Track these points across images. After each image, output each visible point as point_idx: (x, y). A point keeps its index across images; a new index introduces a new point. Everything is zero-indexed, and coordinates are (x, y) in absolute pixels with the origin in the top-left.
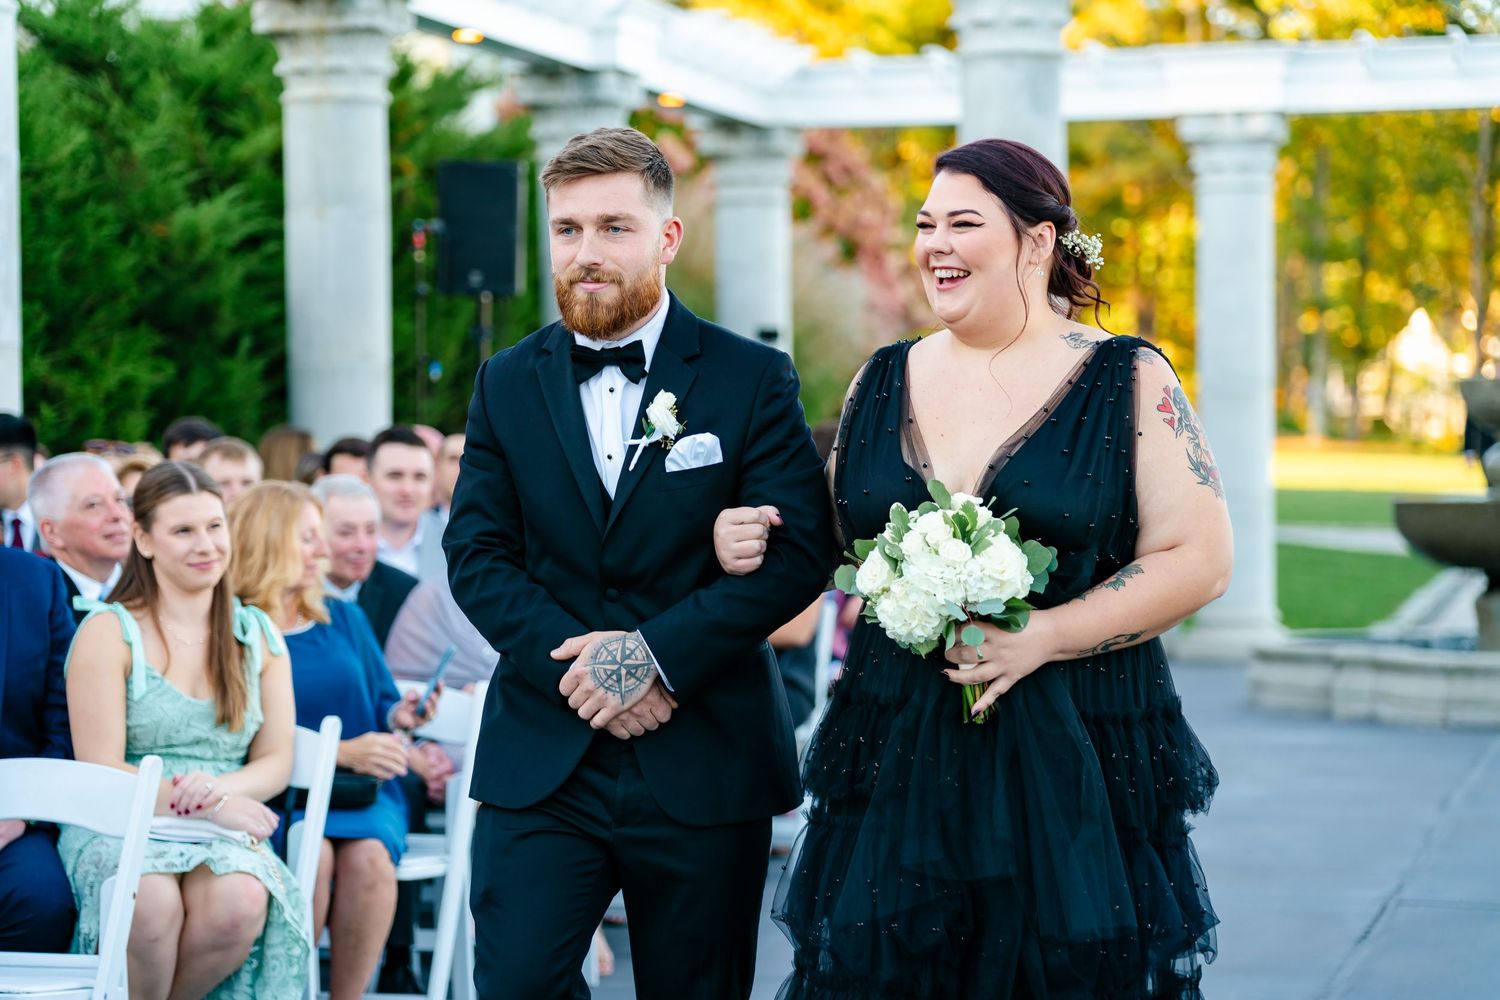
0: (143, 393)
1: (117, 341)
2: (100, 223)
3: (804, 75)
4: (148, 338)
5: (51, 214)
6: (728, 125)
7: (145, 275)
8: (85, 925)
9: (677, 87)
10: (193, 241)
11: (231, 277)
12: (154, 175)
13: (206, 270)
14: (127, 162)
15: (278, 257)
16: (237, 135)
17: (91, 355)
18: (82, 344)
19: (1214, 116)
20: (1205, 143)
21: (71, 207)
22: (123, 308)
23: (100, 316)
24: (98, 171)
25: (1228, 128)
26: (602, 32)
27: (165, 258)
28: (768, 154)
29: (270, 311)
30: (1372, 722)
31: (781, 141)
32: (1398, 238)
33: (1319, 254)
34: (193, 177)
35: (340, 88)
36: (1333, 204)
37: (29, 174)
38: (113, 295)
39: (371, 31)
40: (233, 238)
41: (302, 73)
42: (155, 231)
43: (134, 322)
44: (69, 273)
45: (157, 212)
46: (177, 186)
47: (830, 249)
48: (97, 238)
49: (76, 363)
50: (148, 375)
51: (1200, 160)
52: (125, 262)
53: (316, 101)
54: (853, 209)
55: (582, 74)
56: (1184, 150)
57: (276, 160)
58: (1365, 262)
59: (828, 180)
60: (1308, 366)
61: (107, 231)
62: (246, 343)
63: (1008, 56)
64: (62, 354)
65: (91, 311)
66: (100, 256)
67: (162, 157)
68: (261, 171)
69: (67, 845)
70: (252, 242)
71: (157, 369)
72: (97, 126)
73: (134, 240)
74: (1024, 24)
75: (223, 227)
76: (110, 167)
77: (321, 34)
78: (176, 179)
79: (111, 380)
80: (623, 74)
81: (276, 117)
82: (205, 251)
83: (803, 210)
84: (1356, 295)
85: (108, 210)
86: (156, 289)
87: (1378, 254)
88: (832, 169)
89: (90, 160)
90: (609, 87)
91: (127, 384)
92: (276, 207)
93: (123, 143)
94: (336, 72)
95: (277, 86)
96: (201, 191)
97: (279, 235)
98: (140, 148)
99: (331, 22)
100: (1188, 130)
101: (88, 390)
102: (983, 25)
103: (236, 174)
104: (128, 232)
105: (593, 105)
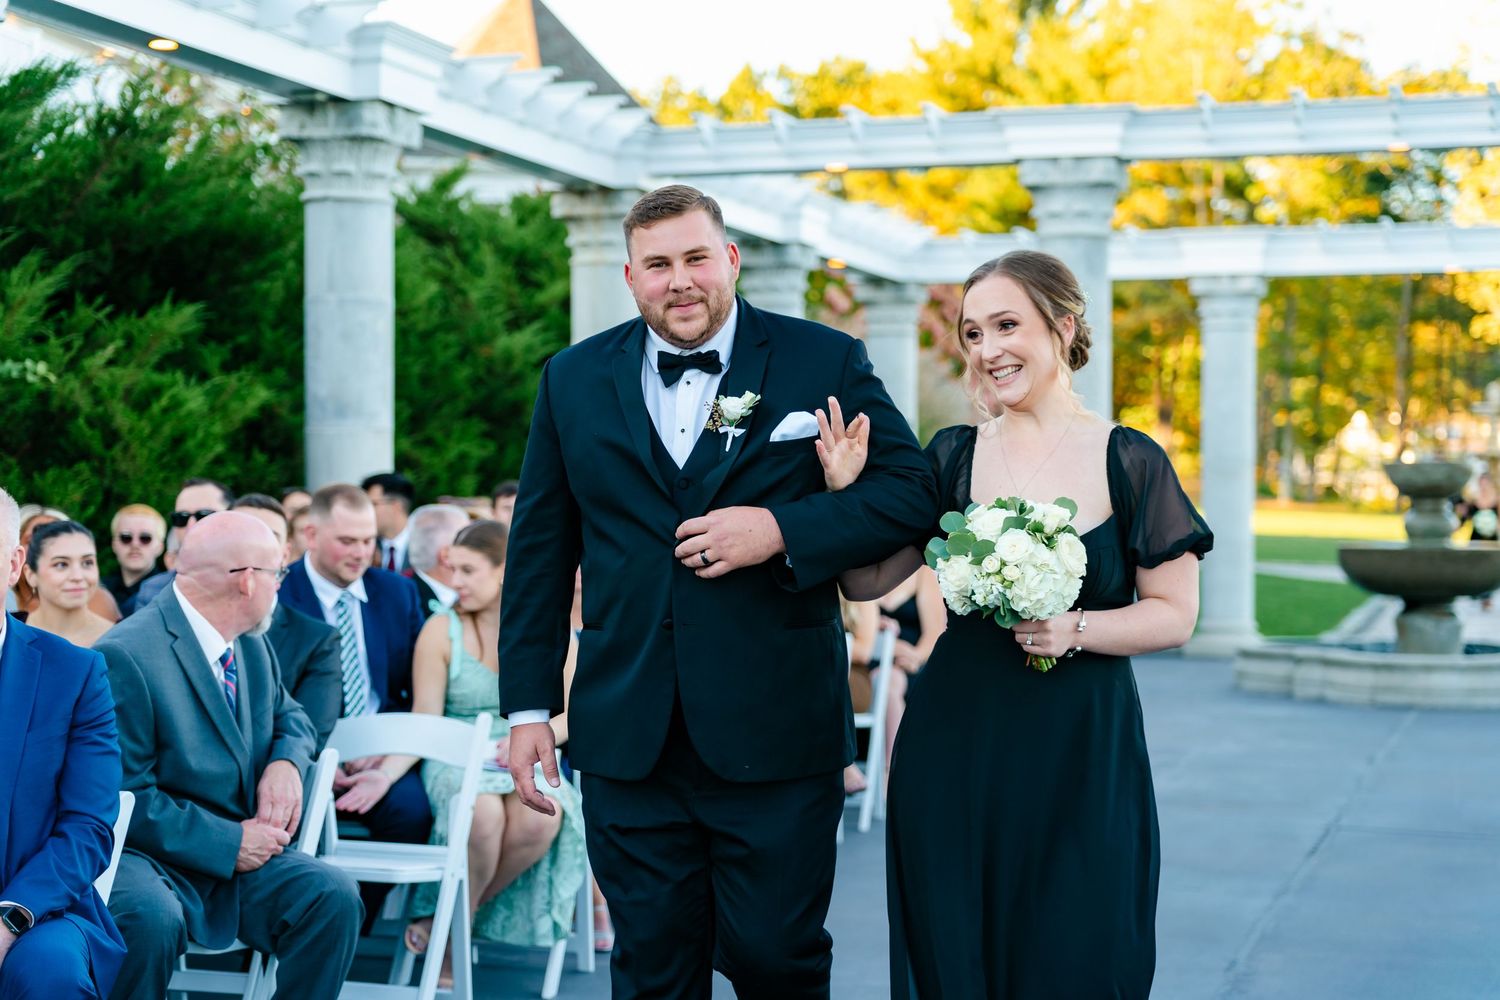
0: (473, 463)
1: (457, 427)
2: (447, 346)
3: (928, 246)
4: (478, 426)
5: (414, 342)
6: (876, 281)
7: (476, 382)
9: (841, 254)
10: (508, 359)
12: (483, 315)
13: (517, 379)
14: (466, 305)
16: (539, 286)
17: (439, 436)
18: (433, 429)
19: (1215, 278)
20: (1209, 296)
21: (426, 336)
22: (461, 405)
23: (446, 410)
24: (446, 311)
25: (1224, 286)
26: (791, 216)
27: (490, 371)
28: (903, 302)
30: (1321, 701)
31: (912, 292)
32: (1345, 361)
33: (1288, 371)
34: (509, 315)
35: (610, 255)
36: (1300, 336)
37: (401, 313)
38: (453, 396)
40: (534, 358)
41: (585, 245)
42: (483, 352)
43: (468, 414)
44: (426, 381)
45: (485, 339)
46: (499, 322)
47: (946, 367)
48: (444, 356)
49: (429, 442)
50: (479, 451)
51: (1205, 308)
52: (463, 373)
53: (594, 264)
55: (776, 246)
56: (1194, 302)
57: (566, 304)
58: (1321, 376)
59: (944, 319)
60: (1279, 450)
61: (453, 351)
63: (1071, 237)
64: (419, 436)
65: (439, 406)
66: (446, 370)
67: (489, 302)
68: (554, 311)
71: (483, 447)
72: (445, 281)
73: (469, 358)
74: (1082, 215)
75: (529, 349)
76: (454, 308)
77: (597, 219)
78: (499, 317)
79: (452, 452)
80: (804, 246)
81: (566, 274)
82: (517, 367)
83: (927, 340)
84: (1314, 399)
85: (452, 338)
86: (483, 392)
87: (1330, 371)
88: (947, 311)
89: (439, 305)
90: (794, 255)
91: (463, 457)
93: (462, 292)
94: (606, 244)
95: (567, 253)
96: (514, 325)
98: (475, 295)
99: (605, 210)
100: (1197, 287)
101: (436, 460)
102: (1054, 216)
103: (538, 313)
104: (465, 353)
105: (783, 267)
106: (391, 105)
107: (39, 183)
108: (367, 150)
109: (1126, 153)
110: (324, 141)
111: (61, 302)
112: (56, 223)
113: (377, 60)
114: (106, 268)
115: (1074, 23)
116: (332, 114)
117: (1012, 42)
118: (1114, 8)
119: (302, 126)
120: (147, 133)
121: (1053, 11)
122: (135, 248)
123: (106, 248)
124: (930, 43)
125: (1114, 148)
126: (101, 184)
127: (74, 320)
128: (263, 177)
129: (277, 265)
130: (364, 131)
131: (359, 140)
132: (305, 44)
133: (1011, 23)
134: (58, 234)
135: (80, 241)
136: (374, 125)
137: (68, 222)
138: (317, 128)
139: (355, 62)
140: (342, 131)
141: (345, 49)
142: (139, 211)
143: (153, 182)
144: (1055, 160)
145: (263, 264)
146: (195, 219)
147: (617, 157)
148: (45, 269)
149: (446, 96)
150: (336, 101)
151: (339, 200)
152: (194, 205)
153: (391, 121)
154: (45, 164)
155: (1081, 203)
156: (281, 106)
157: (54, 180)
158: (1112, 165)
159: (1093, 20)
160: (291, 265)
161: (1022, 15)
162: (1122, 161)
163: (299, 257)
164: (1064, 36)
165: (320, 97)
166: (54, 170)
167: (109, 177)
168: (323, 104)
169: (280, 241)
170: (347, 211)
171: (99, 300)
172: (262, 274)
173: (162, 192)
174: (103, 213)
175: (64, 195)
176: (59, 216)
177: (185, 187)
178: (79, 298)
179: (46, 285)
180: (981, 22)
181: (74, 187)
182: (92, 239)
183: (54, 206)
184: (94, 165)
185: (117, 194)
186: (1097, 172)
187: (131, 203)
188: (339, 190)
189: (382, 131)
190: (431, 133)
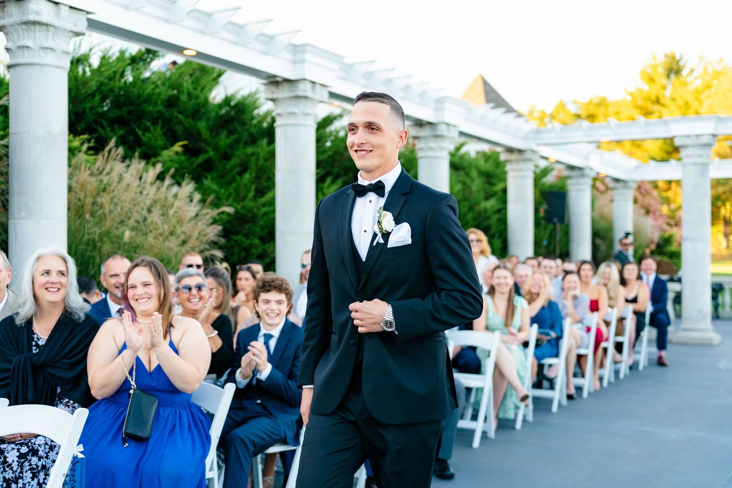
2: (465, 206)
3: (637, 167)
6: (617, 180)
7: (475, 219)
8: (483, 369)
9: (604, 171)
10: (485, 210)
11: (494, 218)
12: (476, 195)
13: (488, 218)
14: (470, 192)
15: (506, 214)
16: (494, 185)
24: (464, 194)
26: (586, 158)
27: (479, 215)
28: (627, 188)
29: (502, 227)
31: (630, 184)
34: (485, 195)
35: (522, 173)
39: (530, 160)
40: (495, 210)
41: (513, 170)
42: (477, 208)
45: (477, 204)
46: (482, 197)
47: (642, 211)
48: (464, 210)
52: (470, 216)
53: (516, 177)
54: (648, 201)
55: (580, 169)
57: (505, 191)
59: (641, 193)
61: (467, 208)
62: (497, 235)
63: (696, 164)
67: (478, 191)
68: (500, 194)
69: (478, 351)
70: (499, 211)
72: (464, 183)
74: (700, 156)
75: (492, 207)
76: (467, 193)
77: (517, 161)
78: (482, 195)
80: (591, 169)
81: (505, 180)
82: (488, 213)
83: (636, 201)
85: (467, 203)
86: (477, 222)
88: (643, 191)
89: (462, 192)
90: (587, 172)
92: (504, 201)
93: (469, 188)
94: (521, 170)
95: (506, 173)
96: (487, 198)
97: (505, 209)
98: (473, 188)
99: (519, 158)
102: (689, 156)
103: (494, 194)
104: (471, 209)
105: (583, 176)
106: (448, 124)
107: (330, 153)
108: (440, 140)
109: (716, 132)
110: (425, 137)
112: (335, 167)
113: (443, 109)
115: (689, 79)
116: (428, 128)
117: (664, 88)
118: (705, 72)
119: (418, 132)
121: (680, 74)
124: (632, 89)
125: (711, 131)
130: (439, 133)
131: (437, 136)
132: (419, 104)
133: (664, 80)
134: (336, 170)
135: (342, 173)
136: (443, 131)
138: (424, 132)
139: (436, 110)
140: (431, 134)
141: (433, 106)
144: (688, 136)
147: (525, 138)
148: (333, 182)
149: (466, 120)
150: (430, 123)
151: (431, 157)
153: (448, 130)
154: (330, 148)
155: (698, 151)
158: (711, 137)
159: (697, 78)
161: (668, 77)
162: (714, 136)
164: (685, 84)
165: (424, 123)
168: (425, 125)
170: (433, 160)
175: (337, 157)
180: (651, 80)
183: (334, 161)
186: (705, 140)
188: (430, 154)
189: (445, 133)
190: (462, 134)
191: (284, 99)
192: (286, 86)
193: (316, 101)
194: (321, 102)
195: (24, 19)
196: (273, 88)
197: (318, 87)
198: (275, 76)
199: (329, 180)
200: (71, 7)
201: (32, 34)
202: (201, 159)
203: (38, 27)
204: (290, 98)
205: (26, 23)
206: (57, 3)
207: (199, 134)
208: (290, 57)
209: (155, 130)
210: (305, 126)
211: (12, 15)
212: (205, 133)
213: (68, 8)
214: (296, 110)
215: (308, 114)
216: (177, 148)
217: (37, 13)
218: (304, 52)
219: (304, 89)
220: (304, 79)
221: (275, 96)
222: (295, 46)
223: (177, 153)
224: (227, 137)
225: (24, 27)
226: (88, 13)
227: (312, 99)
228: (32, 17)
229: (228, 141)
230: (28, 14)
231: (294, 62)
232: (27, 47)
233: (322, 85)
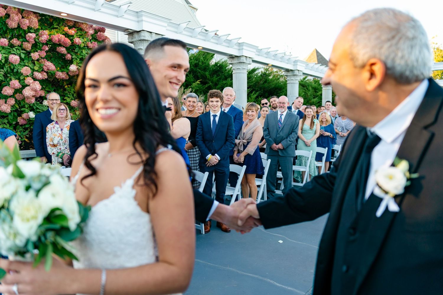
14: (308, 96)
15: (321, 103)
16: (318, 92)
45: (310, 100)
57: (321, 95)
68: (320, 95)
70: (319, 102)
72: (305, 92)
73: (308, 103)
75: (316, 101)
81: (321, 91)
92: (321, 99)
93: (307, 94)
95: (322, 88)
96: (314, 98)
97: (321, 102)
98: (309, 94)
103: (317, 96)
106: (299, 70)
107: (254, 83)
108: (295, 76)
110: (290, 75)
111: (257, 97)
112: (256, 87)
113: (297, 65)
114: (262, 93)
119: (287, 74)
120: (268, 76)
122: (266, 90)
123: (262, 90)
126: (262, 82)
127: (259, 100)
128: (282, 79)
129: (283, 91)
130: (295, 74)
132: (288, 64)
134: (257, 89)
135: (259, 89)
136: (296, 73)
137: (257, 87)
138: (289, 74)
139: (294, 65)
140: (292, 74)
141: (293, 64)
142: (266, 85)
143: (268, 81)
145: (282, 91)
146: (273, 86)
148: (255, 93)
149: (306, 68)
152: (273, 84)
153: (299, 72)
154: (255, 80)
156: (284, 71)
157: (256, 82)
160: (285, 91)
163: (286, 91)
166: (256, 81)
167: (263, 81)
168: (290, 71)
169: (284, 88)
170: (293, 84)
171: (262, 97)
172: (281, 93)
173: (269, 83)
174: (262, 86)
176: (257, 86)
177: (272, 82)
178: (259, 97)
179: (255, 96)
181: (258, 83)
182: (261, 89)
183: (256, 85)
184: (261, 80)
185: (264, 83)
187: (265, 84)
188: (292, 82)
189: (297, 74)
190: (304, 74)
191: (235, 63)
192: (236, 58)
193: (247, 63)
194: (249, 64)
195: (140, 39)
196: (231, 59)
197: (248, 58)
198: (232, 55)
199: (253, 92)
200: (156, 34)
201: (143, 44)
202: (207, 86)
203: (144, 42)
204: (238, 63)
205: (140, 40)
206: (151, 32)
207: (206, 77)
208: (238, 48)
209: (190, 76)
210: (243, 73)
211: (136, 38)
212: (208, 76)
213: (155, 34)
214: (240, 68)
215: (245, 69)
216: (198, 82)
217: (144, 36)
218: (243, 46)
219: (243, 59)
220: (243, 56)
221: (232, 62)
222: (239, 43)
223: (198, 84)
224: (216, 77)
225: (140, 42)
226: (162, 35)
227: (246, 63)
228: (142, 38)
229: (216, 79)
230: (141, 37)
231: (239, 50)
232: (141, 49)
233: (249, 57)
